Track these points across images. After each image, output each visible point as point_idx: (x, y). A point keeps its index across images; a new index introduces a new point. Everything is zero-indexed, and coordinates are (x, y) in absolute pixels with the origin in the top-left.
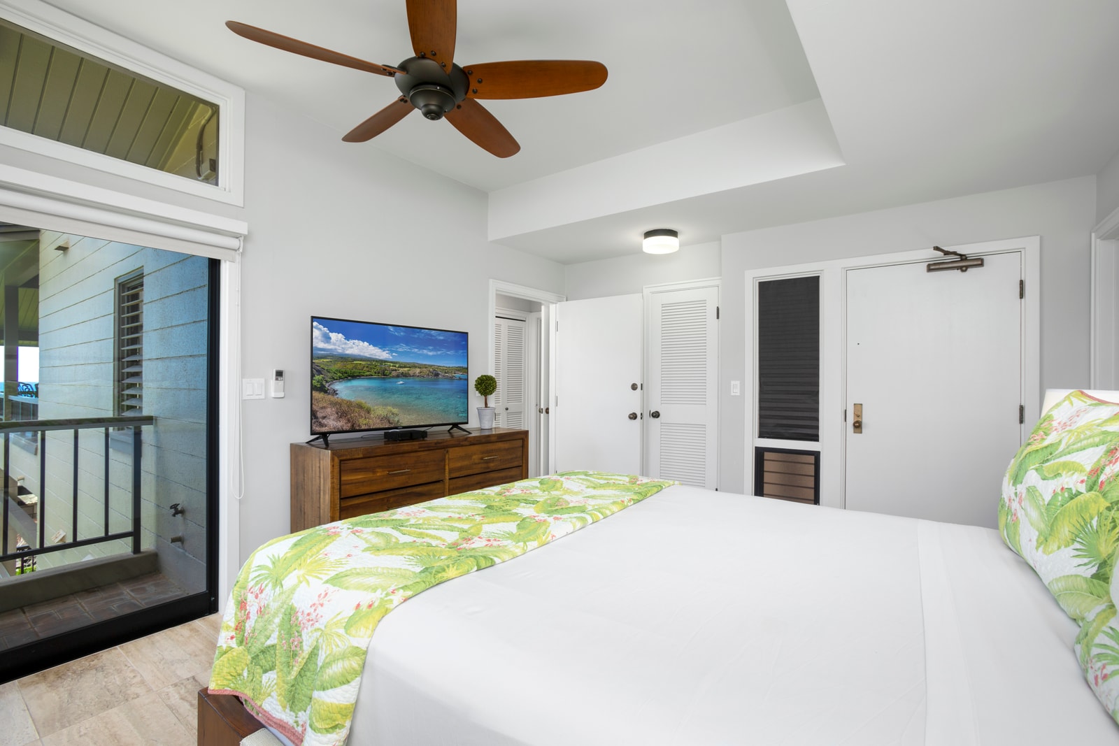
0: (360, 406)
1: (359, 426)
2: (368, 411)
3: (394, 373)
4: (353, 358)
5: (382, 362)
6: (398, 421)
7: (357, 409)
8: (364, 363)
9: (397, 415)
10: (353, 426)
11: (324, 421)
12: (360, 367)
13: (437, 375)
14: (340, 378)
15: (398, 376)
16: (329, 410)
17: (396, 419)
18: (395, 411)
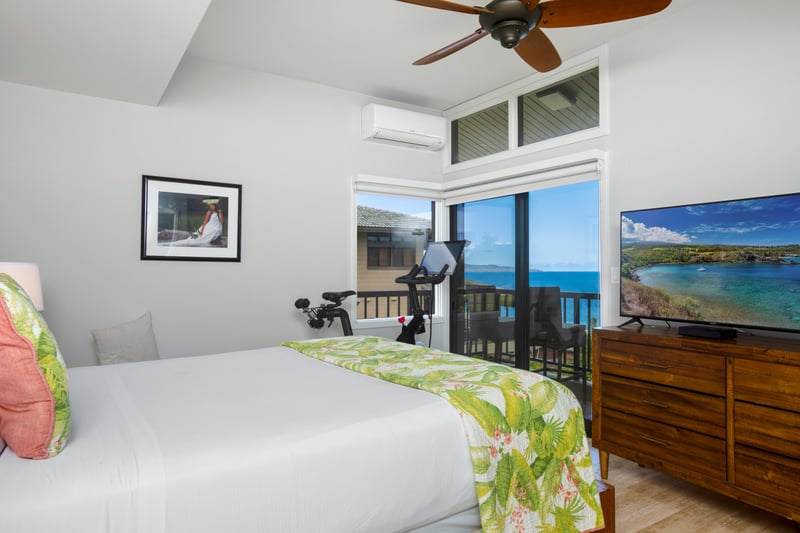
0: (659, 294)
1: (658, 314)
2: (667, 299)
3: (693, 259)
4: (653, 245)
5: (680, 246)
6: (699, 315)
7: (656, 297)
8: (662, 249)
9: (697, 307)
10: (653, 313)
11: (630, 305)
12: (659, 253)
13: (752, 258)
14: (642, 265)
15: (698, 262)
16: (633, 295)
17: (697, 312)
18: (696, 302)
